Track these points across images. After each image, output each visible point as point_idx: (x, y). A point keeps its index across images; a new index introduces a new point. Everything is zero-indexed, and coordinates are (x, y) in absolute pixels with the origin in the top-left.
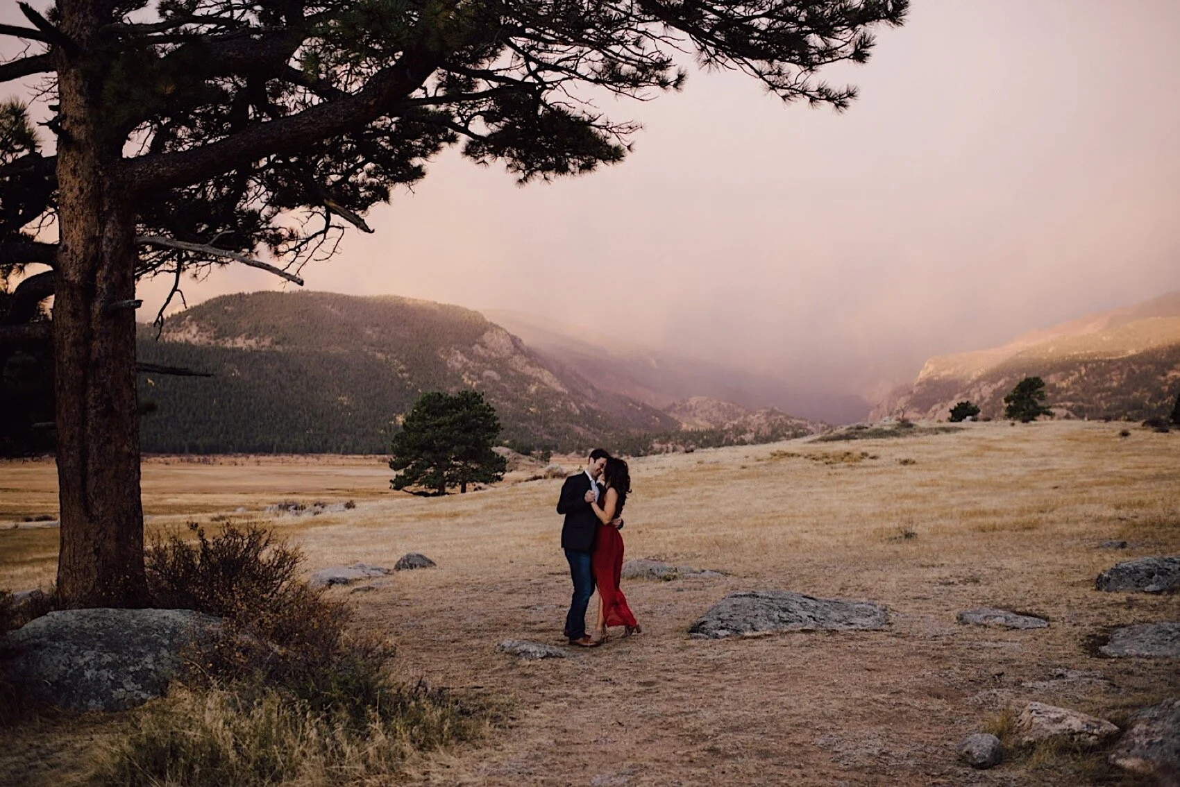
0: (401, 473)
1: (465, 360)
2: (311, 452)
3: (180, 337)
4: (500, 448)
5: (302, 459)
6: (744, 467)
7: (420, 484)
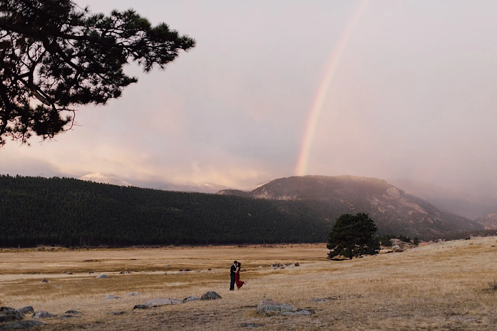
0: (333, 250)
1: (379, 201)
2: (314, 242)
3: (261, 196)
4: (395, 239)
5: (310, 245)
6: (493, 246)
7: (341, 255)
